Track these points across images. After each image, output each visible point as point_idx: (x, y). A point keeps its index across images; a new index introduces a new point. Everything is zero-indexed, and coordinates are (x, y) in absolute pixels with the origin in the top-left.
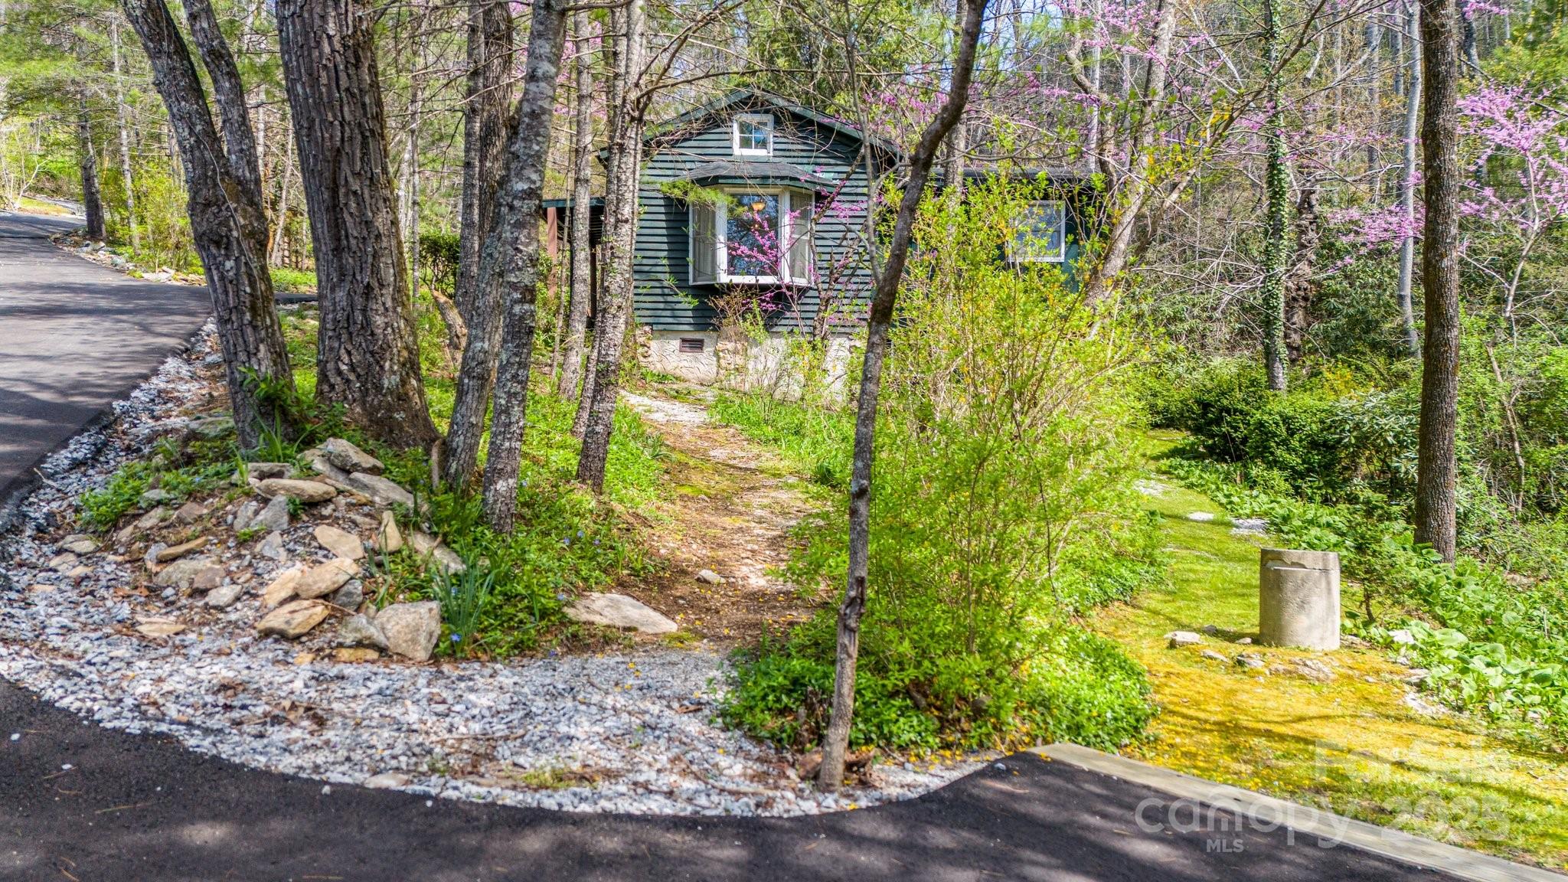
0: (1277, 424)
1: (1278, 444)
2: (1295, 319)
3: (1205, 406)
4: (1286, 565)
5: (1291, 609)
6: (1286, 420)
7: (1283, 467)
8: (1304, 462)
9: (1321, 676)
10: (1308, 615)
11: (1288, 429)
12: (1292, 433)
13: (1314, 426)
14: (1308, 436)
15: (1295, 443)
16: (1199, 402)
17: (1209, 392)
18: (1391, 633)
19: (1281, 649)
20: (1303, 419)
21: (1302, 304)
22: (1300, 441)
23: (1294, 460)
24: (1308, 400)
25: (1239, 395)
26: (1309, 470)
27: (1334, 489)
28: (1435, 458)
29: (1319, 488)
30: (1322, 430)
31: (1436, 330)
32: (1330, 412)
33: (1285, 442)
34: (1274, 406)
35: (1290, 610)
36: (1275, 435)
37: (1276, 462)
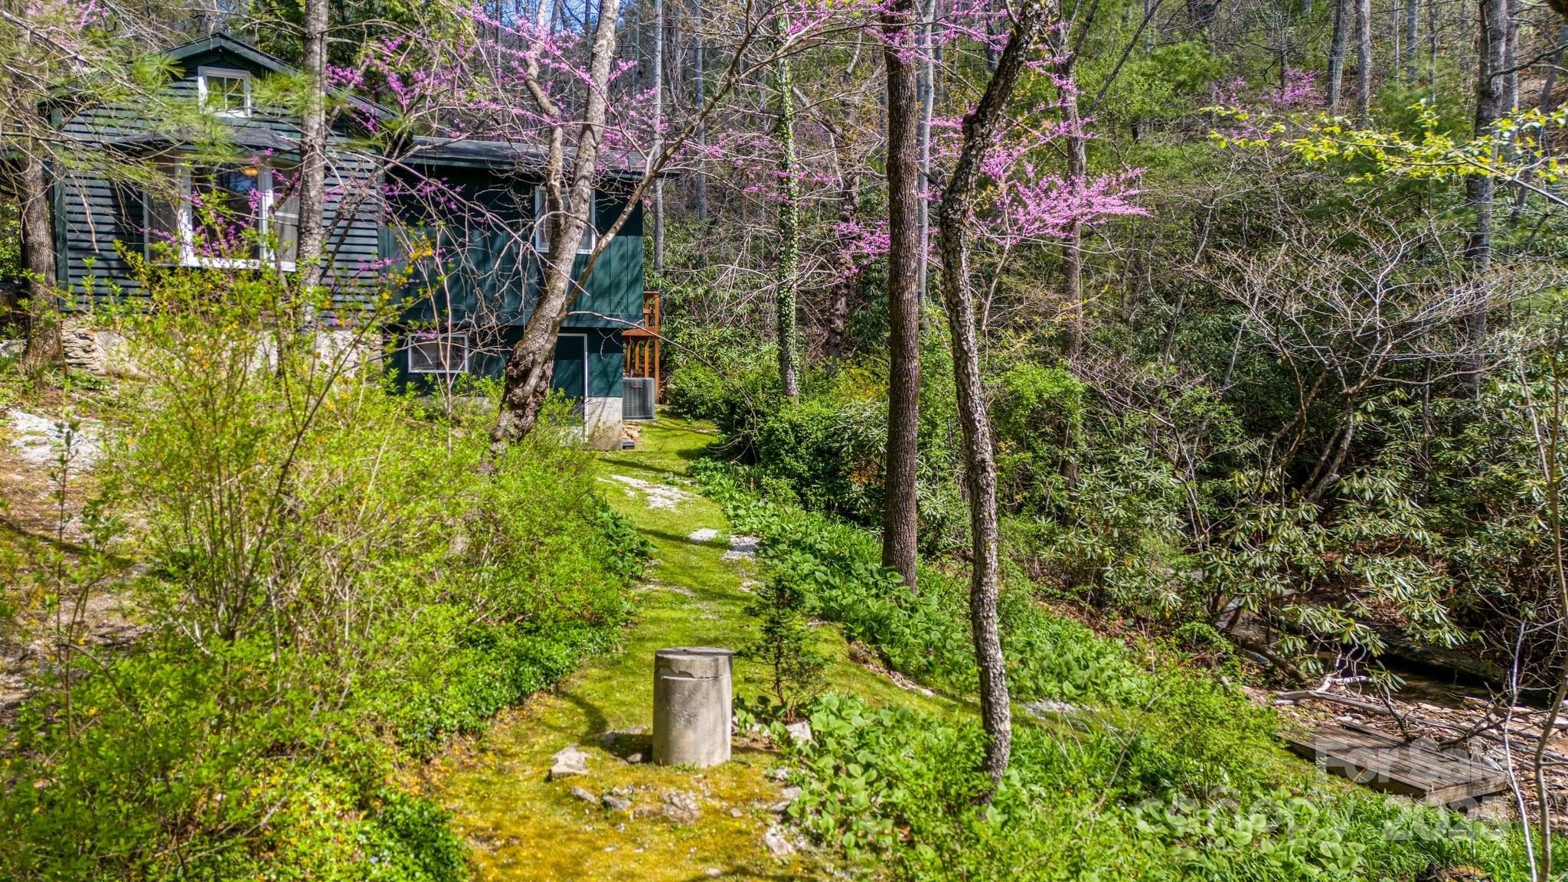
0: (786, 432)
1: (787, 452)
2: (838, 306)
3: (732, 406)
4: (675, 674)
5: (680, 724)
6: (794, 427)
7: (790, 473)
8: (810, 469)
9: (686, 815)
10: (695, 730)
11: (796, 437)
12: (799, 441)
13: (819, 434)
14: (813, 443)
15: (802, 451)
16: (727, 402)
17: (737, 392)
18: (790, 728)
19: (664, 771)
20: (811, 427)
21: (845, 291)
22: (807, 448)
23: (801, 468)
24: (815, 406)
25: (761, 396)
26: (816, 477)
27: (835, 495)
28: (898, 484)
29: (822, 495)
30: (827, 438)
31: (899, 360)
32: (834, 420)
33: (793, 450)
34: (785, 414)
35: (678, 726)
36: (784, 443)
37: (785, 468)
